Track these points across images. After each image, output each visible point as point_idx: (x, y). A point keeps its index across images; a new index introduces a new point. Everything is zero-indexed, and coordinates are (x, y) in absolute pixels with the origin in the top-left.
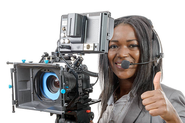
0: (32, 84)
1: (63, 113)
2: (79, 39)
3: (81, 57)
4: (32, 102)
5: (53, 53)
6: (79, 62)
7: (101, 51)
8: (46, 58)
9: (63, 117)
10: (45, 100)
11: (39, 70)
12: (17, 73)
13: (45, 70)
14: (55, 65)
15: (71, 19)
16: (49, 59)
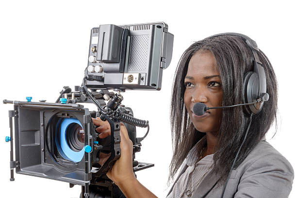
0: (43, 136)
1: (87, 184)
2: (117, 66)
3: (120, 95)
4: (42, 165)
5: (77, 88)
6: (116, 103)
7: (150, 85)
8: (66, 95)
9: (87, 190)
10: (63, 162)
11: (54, 114)
12: (19, 118)
13: (63, 114)
14: (77, 106)
15: (104, 33)
16: (70, 96)
